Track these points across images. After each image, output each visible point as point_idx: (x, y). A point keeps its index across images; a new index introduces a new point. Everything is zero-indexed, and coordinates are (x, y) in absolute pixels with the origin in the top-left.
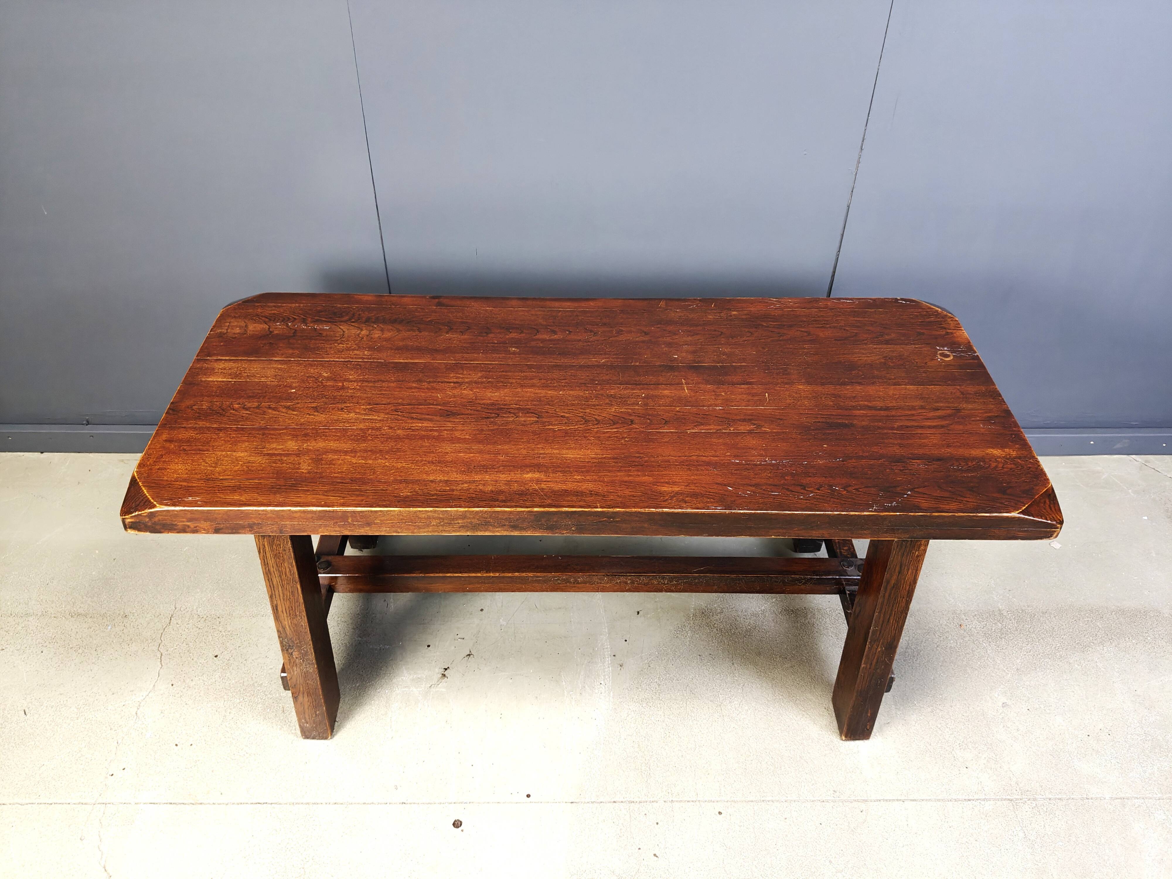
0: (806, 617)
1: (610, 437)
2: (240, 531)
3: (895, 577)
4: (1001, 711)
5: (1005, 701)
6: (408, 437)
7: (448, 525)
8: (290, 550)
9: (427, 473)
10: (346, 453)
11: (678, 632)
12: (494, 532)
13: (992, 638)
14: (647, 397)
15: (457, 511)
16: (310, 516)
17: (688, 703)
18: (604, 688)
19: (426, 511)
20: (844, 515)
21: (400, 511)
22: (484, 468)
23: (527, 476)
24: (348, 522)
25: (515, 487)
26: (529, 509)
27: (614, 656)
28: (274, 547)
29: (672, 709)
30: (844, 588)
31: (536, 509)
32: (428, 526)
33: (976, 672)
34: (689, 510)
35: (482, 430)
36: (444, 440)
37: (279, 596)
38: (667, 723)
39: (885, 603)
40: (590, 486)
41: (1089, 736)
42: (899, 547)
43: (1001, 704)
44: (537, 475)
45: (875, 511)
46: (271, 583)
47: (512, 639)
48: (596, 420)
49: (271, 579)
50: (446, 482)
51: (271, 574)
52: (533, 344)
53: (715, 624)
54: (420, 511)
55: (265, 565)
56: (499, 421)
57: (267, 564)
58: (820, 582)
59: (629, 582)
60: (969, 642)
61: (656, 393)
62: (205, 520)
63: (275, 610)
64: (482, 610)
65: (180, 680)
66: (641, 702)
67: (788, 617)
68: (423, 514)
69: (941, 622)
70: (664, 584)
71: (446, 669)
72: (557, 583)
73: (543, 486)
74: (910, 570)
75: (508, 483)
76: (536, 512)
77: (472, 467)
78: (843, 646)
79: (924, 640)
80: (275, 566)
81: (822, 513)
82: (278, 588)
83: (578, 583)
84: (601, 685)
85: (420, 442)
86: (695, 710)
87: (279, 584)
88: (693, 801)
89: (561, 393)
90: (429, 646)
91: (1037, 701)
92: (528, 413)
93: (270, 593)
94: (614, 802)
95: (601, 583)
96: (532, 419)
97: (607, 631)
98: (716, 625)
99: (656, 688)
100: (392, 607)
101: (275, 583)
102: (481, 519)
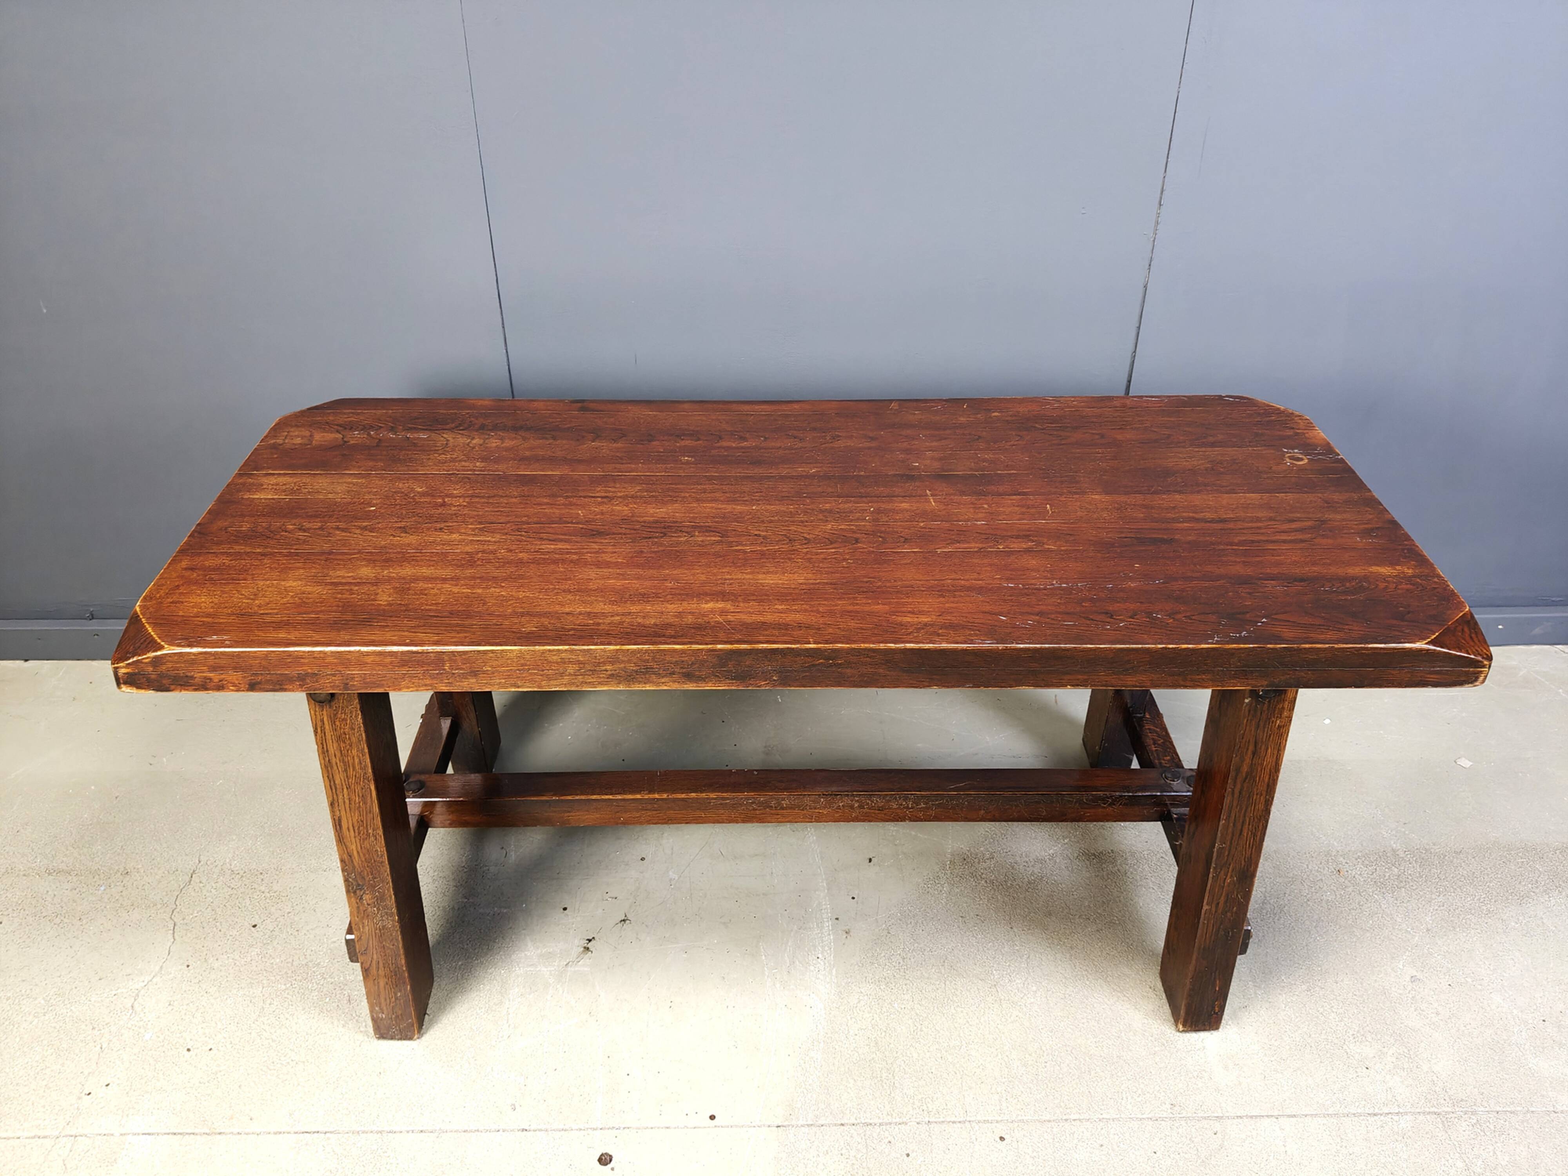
0: (1114, 861)
1: (825, 559)
2: (286, 687)
3: (1248, 761)
4: (1409, 988)
5: (1415, 973)
6: (535, 562)
7: (591, 673)
8: (360, 728)
9: (562, 605)
10: (444, 580)
11: (929, 886)
12: (658, 684)
13: (1386, 888)
14: (878, 511)
15: (604, 651)
16: (388, 660)
17: (948, 982)
18: (822, 963)
19: (558, 650)
20: (1172, 648)
21: (520, 651)
22: (644, 597)
23: (706, 606)
24: (444, 670)
25: (690, 619)
26: (709, 646)
27: (837, 919)
28: (338, 723)
29: (924, 991)
30: (1169, 812)
31: (719, 646)
32: (562, 675)
33: (1368, 934)
34: (944, 645)
35: (642, 552)
36: (586, 564)
37: (344, 802)
38: (918, 1011)
39: (1235, 804)
40: (798, 617)
41: (1544, 1021)
42: (1252, 712)
43: (1408, 979)
44: (720, 605)
45: (1217, 643)
46: (332, 783)
47: (686, 898)
48: (806, 539)
49: (333, 778)
50: (589, 613)
51: (332, 767)
52: (714, 452)
53: (982, 874)
54: (550, 651)
55: (323, 753)
56: (665, 541)
57: (327, 751)
58: (1134, 801)
59: (856, 805)
60: (1353, 894)
61: (889, 506)
62: (235, 669)
63: (338, 827)
64: (643, 859)
65: (199, 960)
66: (877, 983)
67: (1088, 863)
68: (554, 655)
69: (1310, 867)
70: (908, 808)
71: (590, 940)
72: (751, 808)
73: (730, 617)
74: (1269, 750)
75: (680, 615)
76: (720, 650)
77: (627, 596)
78: (1170, 901)
79: (1288, 892)
80: (338, 754)
81: (1140, 646)
82: (343, 789)
83: (782, 808)
84: (819, 960)
85: (552, 567)
86: (958, 993)
87: (344, 784)
88: (960, 1122)
89: (754, 508)
90: (565, 909)
91: (1461, 973)
92: (707, 531)
93: (331, 799)
94: (842, 1125)
95: (815, 809)
96: (713, 538)
97: (825, 884)
98: (984, 876)
99: (899, 963)
100: (513, 857)
101: (338, 782)
102: (640, 663)
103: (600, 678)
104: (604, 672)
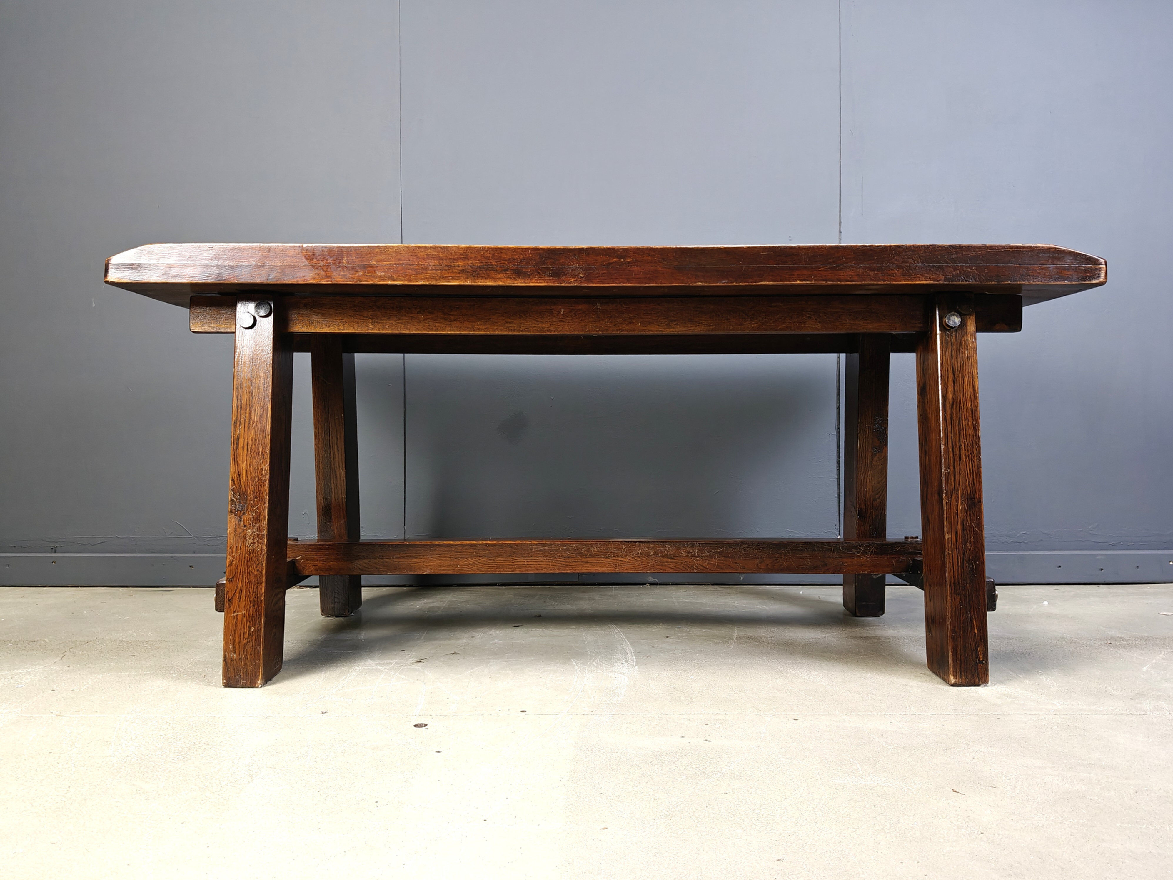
15: (458, 248)
18: (626, 665)
19: (426, 247)
21: (398, 247)
27: (639, 652)
49: (241, 397)
54: (419, 247)
59: (652, 553)
68: (422, 251)
70: (694, 556)
71: (422, 659)
72: (565, 555)
95: (618, 556)
101: (244, 402)
102: (484, 261)
103: (453, 272)
104: (457, 268)
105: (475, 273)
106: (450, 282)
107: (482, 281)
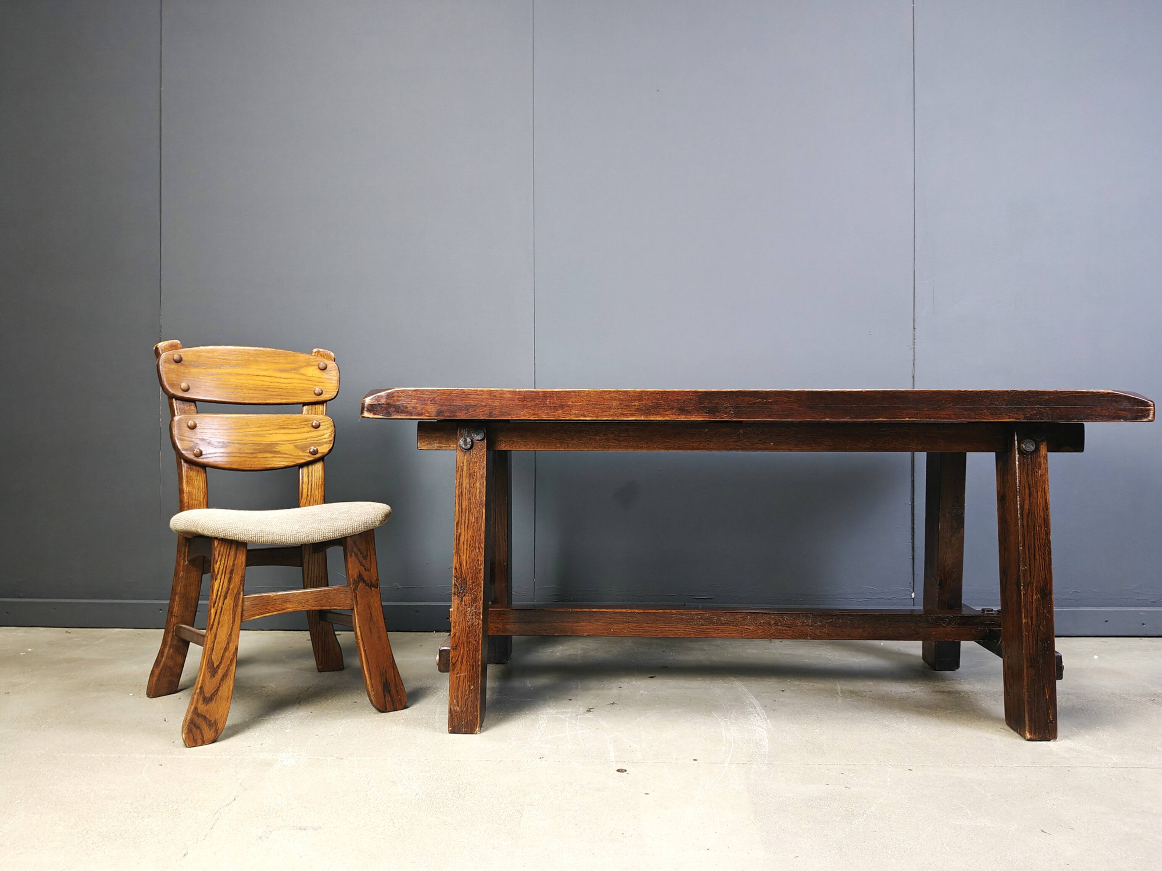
8: (484, 468)
12: (663, 416)
46: (460, 507)
49: (462, 503)
51: (462, 496)
57: (462, 484)
68: (607, 395)
71: (590, 709)
82: (466, 513)
101: (464, 507)
102: (655, 401)
103: (631, 410)
104: (634, 407)
105: (647, 411)
106: (628, 418)
107: (653, 417)
